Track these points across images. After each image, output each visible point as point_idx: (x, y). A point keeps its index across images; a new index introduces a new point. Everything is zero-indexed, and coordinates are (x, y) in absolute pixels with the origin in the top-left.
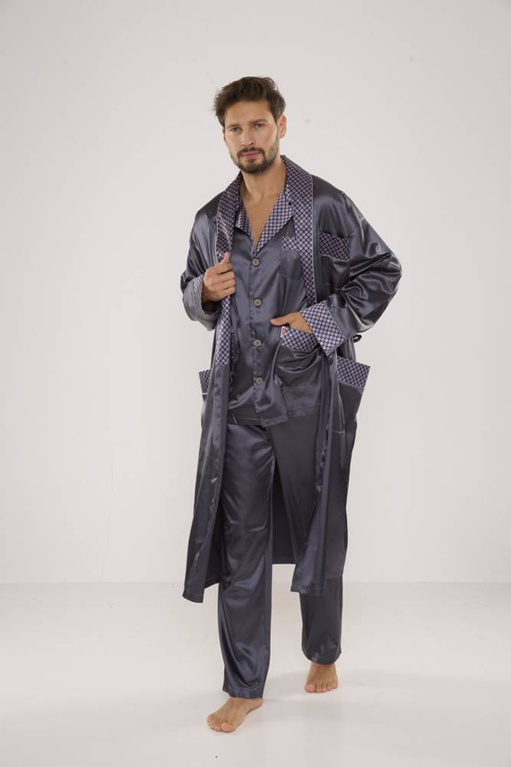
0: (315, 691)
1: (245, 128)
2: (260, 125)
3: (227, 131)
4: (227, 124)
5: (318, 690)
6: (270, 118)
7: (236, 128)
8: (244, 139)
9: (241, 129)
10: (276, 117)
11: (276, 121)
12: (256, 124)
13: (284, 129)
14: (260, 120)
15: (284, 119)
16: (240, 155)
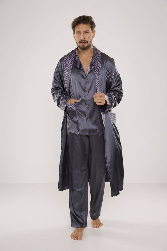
0: (97, 227)
1: (82, 33)
4: (76, 31)
6: (90, 30)
12: (86, 32)
13: (95, 34)
15: (95, 31)
16: (80, 42)
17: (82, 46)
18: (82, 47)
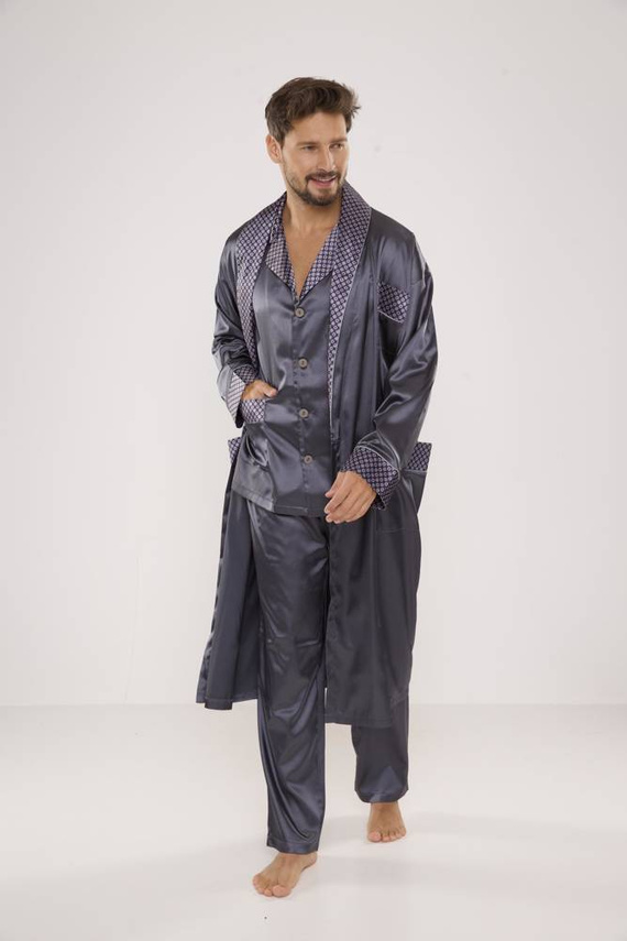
0: (381, 840)
2: (340, 146)
5: (386, 839)
7: (312, 147)
12: (336, 145)
16: (309, 178)
17: (321, 195)
18: (321, 199)
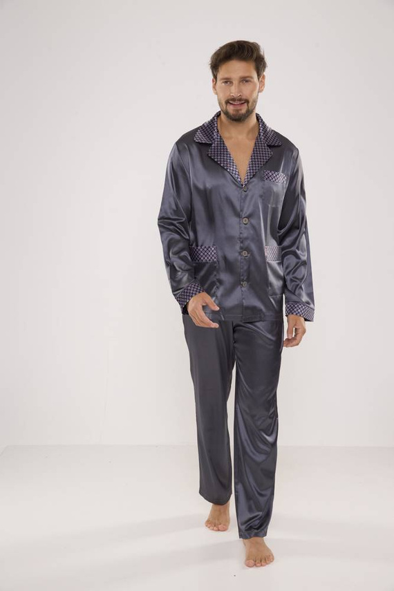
1: (235, 82)
2: (247, 81)
3: (219, 83)
4: (220, 76)
6: (255, 75)
7: (227, 81)
8: (234, 91)
9: (231, 83)
10: (259, 75)
11: (259, 79)
12: (245, 80)
13: (264, 85)
14: (248, 77)
15: (264, 77)
16: (227, 102)
17: (235, 113)
